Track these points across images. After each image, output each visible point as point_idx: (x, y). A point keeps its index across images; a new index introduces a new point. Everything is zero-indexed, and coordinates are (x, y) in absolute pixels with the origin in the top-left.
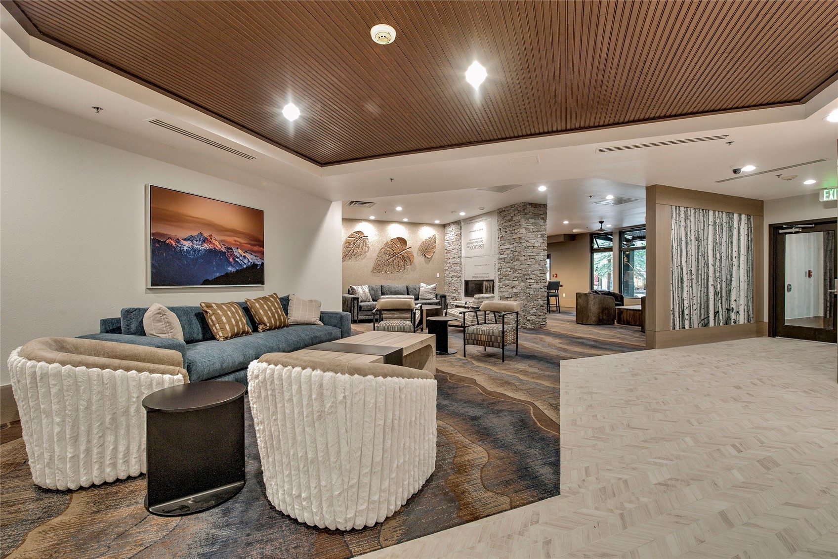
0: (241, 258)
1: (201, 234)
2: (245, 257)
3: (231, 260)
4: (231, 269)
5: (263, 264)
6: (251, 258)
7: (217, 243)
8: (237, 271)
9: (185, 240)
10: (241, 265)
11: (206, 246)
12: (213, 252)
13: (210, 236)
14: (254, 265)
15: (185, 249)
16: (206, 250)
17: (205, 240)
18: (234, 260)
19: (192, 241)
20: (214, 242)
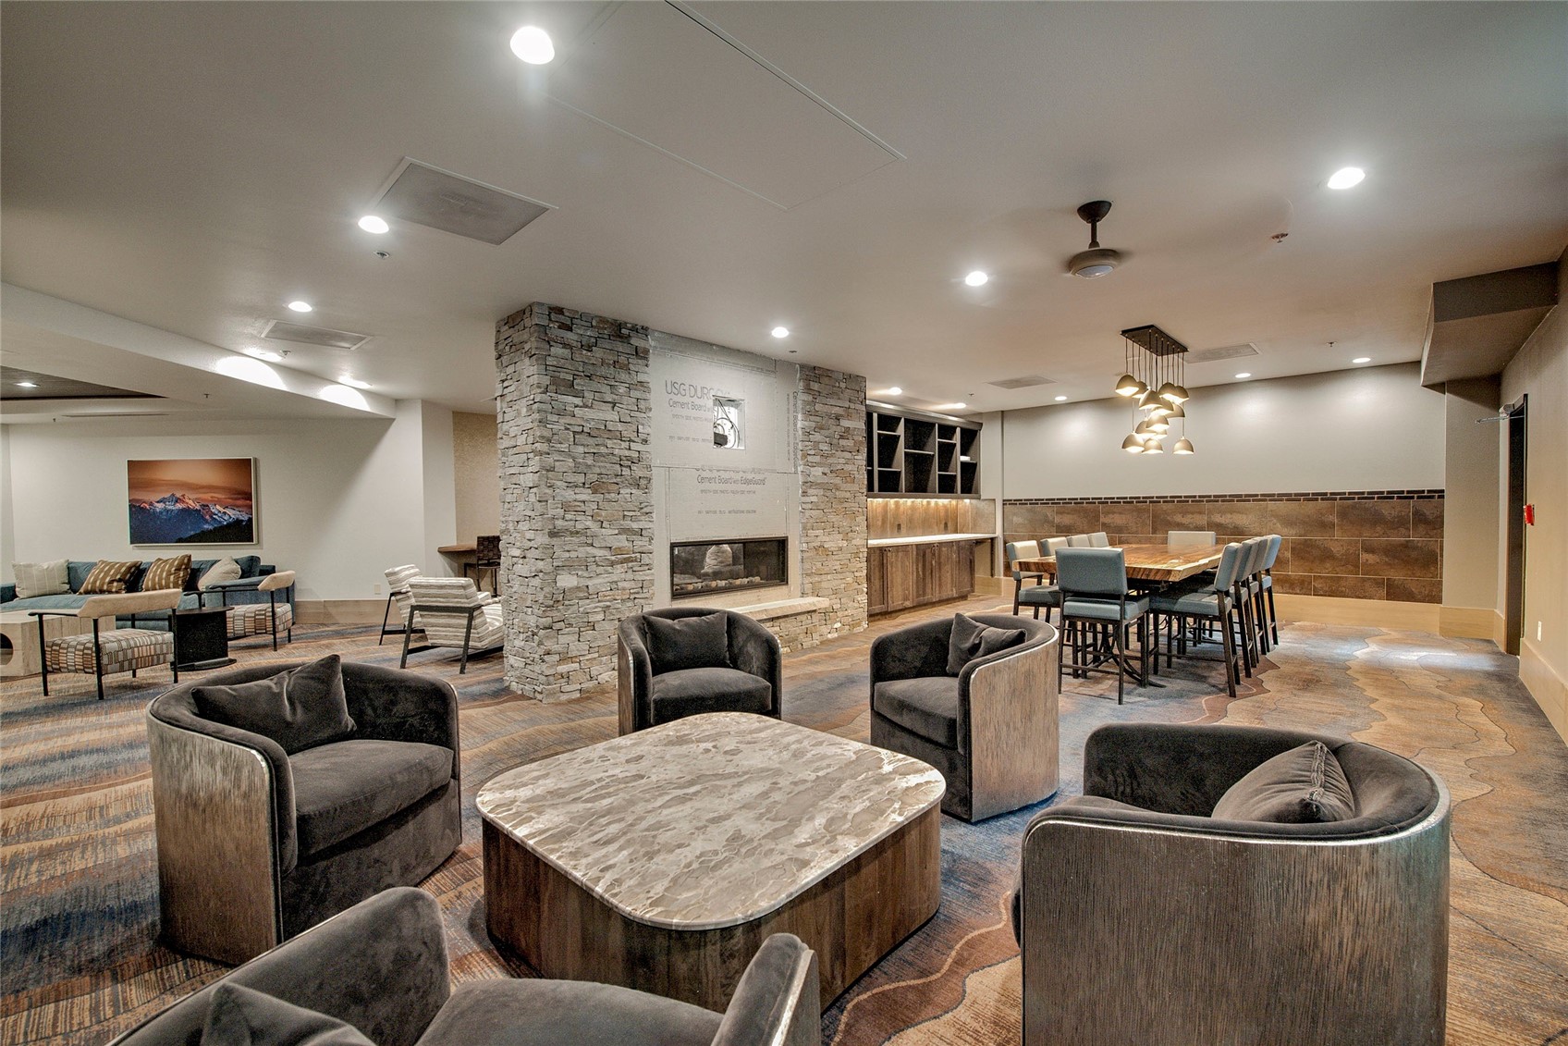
0: (220, 515)
1: (173, 495)
2: (225, 513)
3: (208, 517)
4: (206, 526)
5: (250, 520)
6: (233, 514)
7: (191, 502)
8: (215, 529)
9: (158, 502)
10: (220, 522)
11: (179, 506)
12: (187, 511)
13: (183, 496)
14: (238, 522)
15: (158, 510)
16: (179, 510)
17: (177, 500)
18: (211, 517)
19: (164, 503)
20: (187, 501)
